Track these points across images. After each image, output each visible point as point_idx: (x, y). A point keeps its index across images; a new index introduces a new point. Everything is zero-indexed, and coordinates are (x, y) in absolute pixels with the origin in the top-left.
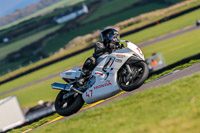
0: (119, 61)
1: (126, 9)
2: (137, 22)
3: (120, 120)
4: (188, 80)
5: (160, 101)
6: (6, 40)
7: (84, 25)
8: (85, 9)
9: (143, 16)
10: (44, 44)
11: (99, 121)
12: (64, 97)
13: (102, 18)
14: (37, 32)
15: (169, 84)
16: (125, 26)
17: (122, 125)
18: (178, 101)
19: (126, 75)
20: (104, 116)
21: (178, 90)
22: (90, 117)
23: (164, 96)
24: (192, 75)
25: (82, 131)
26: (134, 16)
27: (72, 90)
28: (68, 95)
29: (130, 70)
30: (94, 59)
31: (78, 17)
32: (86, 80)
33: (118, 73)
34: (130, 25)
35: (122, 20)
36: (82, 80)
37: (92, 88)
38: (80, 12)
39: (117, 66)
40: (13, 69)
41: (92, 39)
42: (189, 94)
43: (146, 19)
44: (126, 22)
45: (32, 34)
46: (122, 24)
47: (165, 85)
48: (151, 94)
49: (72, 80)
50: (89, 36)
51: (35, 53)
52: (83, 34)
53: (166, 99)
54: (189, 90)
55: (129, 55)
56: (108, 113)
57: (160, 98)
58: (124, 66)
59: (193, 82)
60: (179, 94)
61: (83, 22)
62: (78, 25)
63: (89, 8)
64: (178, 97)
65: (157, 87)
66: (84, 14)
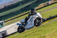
3: (53, 28)
6: (21, 4)
10: (32, 6)
11: (47, 28)
14: (30, 2)
17: (53, 29)
19: (36, 22)
20: (48, 26)
22: (44, 26)
25: (42, 30)
28: (21, 27)
37: (27, 25)
39: (34, 19)
40: (23, 13)
41: (45, 4)
45: (28, 3)
50: (44, 3)
51: (29, 8)
56: (49, 25)
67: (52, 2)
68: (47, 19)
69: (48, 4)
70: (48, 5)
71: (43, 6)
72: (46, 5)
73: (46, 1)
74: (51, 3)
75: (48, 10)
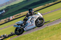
0: (35, 18)
1: (16, 11)
2: (20, 15)
4: (36, 32)
5: (27, 39)
7: (4, 16)
8: (4, 11)
9: (22, 13)
12: (18, 29)
13: (9, 14)
15: (30, 33)
16: (16, 16)
18: (33, 38)
19: (38, 22)
21: (33, 35)
23: (28, 37)
24: (37, 31)
26: (19, 13)
27: (20, 27)
28: (19, 29)
29: (39, 21)
30: (27, 18)
31: (2, 14)
32: (25, 24)
33: (35, 22)
34: (18, 16)
35: (15, 14)
36: (23, 24)
37: (27, 27)
38: (2, 12)
42: (36, 36)
43: (23, 14)
44: (16, 15)
46: (15, 15)
47: (29, 34)
48: (25, 36)
49: (20, 24)
50: (5, 19)
52: (3, 19)
53: (29, 38)
54: (36, 35)
55: (38, 16)
57: (27, 38)
58: (37, 20)
59: (37, 33)
60: (33, 36)
61: (3, 15)
62: (2, 16)
63: (5, 11)
64: (33, 37)
65: (26, 34)
66: (4, 13)
67: (14, 17)
68: (8, 35)
69: (9, 19)
70: (9, 21)
71: (4, 22)
72: (7, 21)
73: (7, 17)
74: (13, 19)
75: (10, 26)
